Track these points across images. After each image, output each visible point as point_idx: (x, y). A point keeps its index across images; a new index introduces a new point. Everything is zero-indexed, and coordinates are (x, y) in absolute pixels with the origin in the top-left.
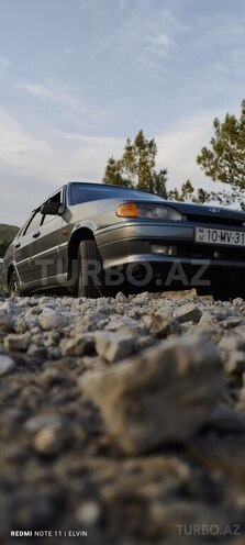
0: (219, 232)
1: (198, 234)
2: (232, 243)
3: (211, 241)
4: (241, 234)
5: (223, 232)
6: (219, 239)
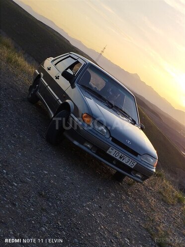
0: (120, 154)
1: (110, 150)
2: (124, 162)
3: (114, 156)
4: (131, 160)
5: (123, 155)
6: (118, 157)
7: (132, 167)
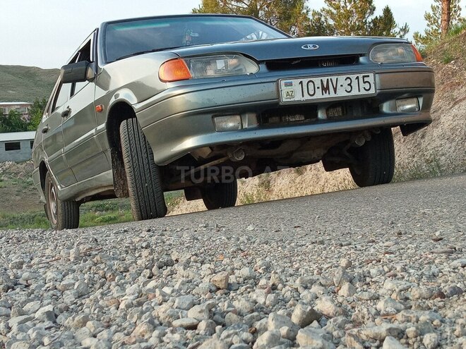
0: (317, 81)
1: (285, 90)
2: (342, 93)
4: (353, 77)
5: (325, 79)
6: (319, 92)
7: (372, 91)
